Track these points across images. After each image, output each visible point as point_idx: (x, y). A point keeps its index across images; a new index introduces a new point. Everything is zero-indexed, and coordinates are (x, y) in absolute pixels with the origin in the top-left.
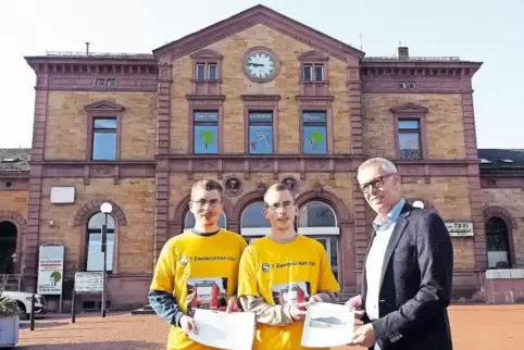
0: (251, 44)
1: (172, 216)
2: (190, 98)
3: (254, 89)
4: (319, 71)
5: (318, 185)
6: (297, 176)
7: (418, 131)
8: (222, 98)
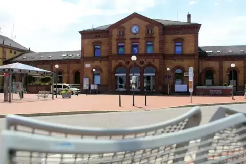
0: (133, 23)
1: (112, 71)
2: (117, 40)
3: (133, 36)
4: (151, 30)
5: (150, 62)
6: (144, 60)
7: (181, 46)
8: (125, 39)
